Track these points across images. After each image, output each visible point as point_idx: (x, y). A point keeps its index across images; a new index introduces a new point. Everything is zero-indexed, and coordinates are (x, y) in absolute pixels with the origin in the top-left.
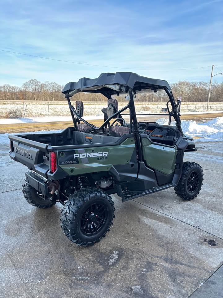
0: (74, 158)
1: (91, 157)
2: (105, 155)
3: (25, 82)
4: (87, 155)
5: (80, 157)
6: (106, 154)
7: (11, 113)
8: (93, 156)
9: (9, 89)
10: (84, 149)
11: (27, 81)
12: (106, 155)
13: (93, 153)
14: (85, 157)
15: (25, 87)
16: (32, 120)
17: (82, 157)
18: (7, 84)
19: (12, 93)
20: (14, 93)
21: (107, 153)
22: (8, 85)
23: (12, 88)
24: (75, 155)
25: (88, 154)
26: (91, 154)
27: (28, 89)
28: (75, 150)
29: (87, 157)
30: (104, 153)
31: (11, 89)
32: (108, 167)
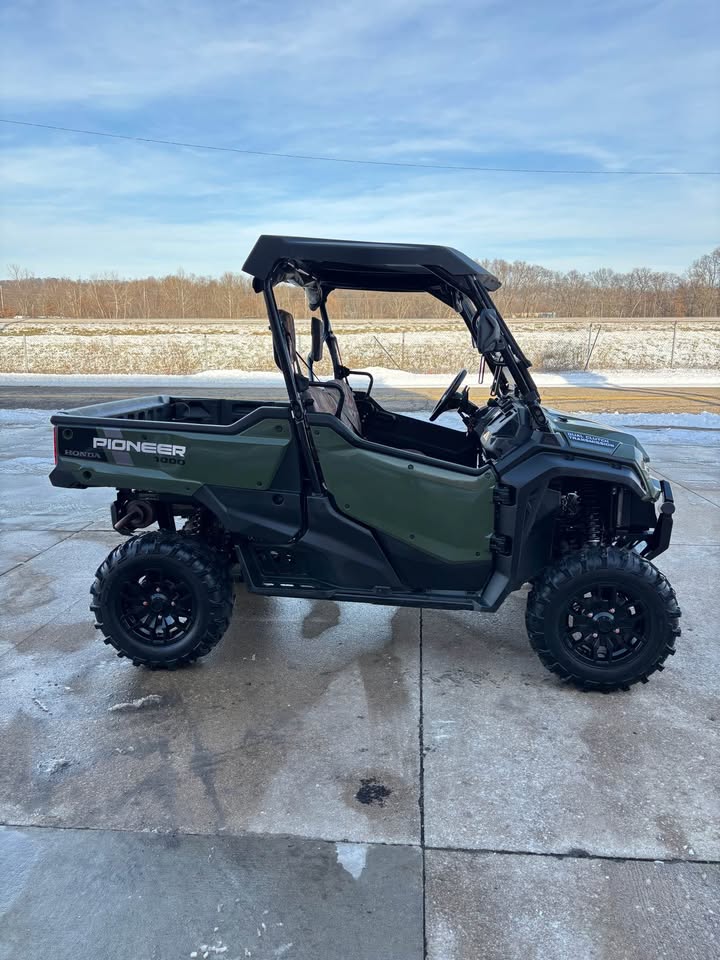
0: (95, 446)
1: (139, 451)
2: (178, 452)
3: (698, 257)
4: (127, 445)
5: (109, 448)
6: (180, 451)
7: (550, 356)
8: (144, 451)
9: (646, 282)
10: (119, 429)
11: (709, 252)
12: (181, 454)
13: (144, 444)
14: (123, 448)
15: (697, 274)
16: (604, 379)
17: (114, 448)
18: (641, 267)
19: (650, 297)
20: (659, 292)
21: (184, 448)
22: (644, 270)
23: (656, 278)
24: (95, 440)
25: (129, 443)
26: (139, 443)
27: (707, 278)
28: (97, 428)
29: (128, 449)
30: (175, 447)
31: (650, 283)
32: (188, 487)
